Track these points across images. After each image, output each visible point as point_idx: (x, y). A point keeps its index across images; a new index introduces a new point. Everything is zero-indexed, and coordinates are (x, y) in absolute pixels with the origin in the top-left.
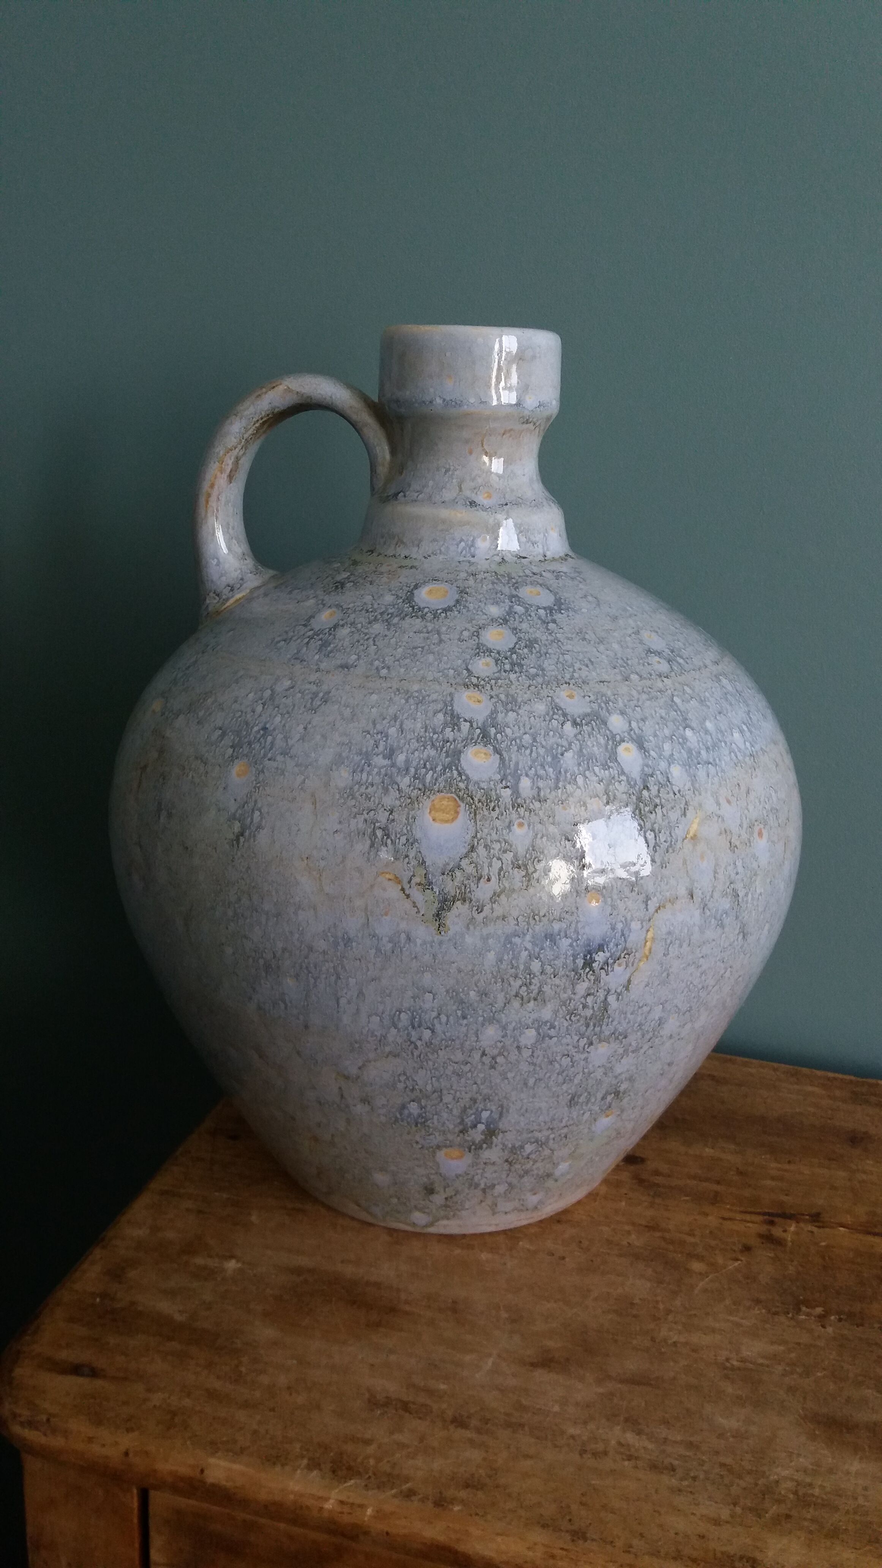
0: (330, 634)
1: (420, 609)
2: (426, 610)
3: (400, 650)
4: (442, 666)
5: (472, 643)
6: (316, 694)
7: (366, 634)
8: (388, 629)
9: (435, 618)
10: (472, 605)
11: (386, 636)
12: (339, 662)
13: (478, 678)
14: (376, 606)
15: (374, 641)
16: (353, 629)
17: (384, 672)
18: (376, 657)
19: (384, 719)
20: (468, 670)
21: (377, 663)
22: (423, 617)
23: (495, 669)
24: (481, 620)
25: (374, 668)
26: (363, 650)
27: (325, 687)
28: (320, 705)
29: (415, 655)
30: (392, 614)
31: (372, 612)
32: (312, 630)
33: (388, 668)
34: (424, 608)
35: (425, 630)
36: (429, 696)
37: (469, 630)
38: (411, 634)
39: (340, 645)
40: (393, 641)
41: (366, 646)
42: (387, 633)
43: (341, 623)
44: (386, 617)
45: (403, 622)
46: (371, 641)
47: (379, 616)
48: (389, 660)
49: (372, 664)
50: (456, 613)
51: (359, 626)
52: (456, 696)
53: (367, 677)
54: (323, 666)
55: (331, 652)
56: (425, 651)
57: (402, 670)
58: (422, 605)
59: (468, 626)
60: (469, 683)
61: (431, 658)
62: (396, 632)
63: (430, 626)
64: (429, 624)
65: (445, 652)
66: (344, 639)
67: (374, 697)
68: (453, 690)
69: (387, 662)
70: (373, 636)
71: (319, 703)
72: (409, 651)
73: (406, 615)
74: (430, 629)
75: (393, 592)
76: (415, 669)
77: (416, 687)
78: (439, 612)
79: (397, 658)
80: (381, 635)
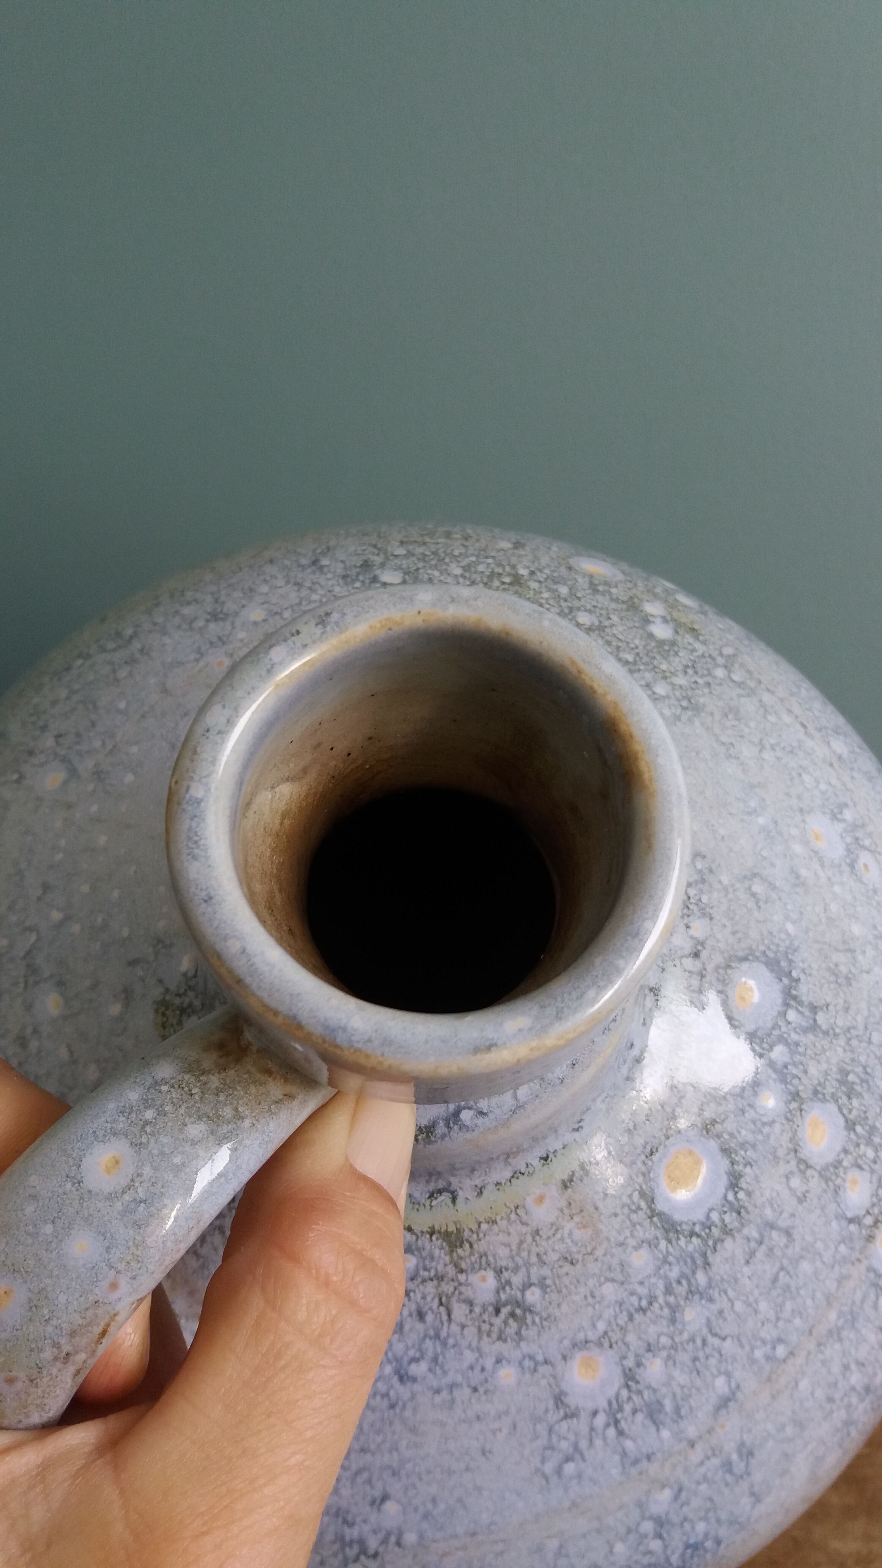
0: (639, 1393)
1: (708, 1225)
2: (715, 1216)
3: (763, 1306)
4: (827, 1256)
5: (815, 1183)
6: (728, 1466)
7: (692, 1340)
8: (711, 1300)
9: (739, 1213)
10: (743, 1132)
11: (721, 1312)
12: (709, 1407)
13: (868, 1212)
14: (642, 1291)
15: (715, 1335)
16: (664, 1354)
17: (781, 1351)
18: (747, 1348)
19: (836, 1384)
20: (851, 1221)
21: (758, 1354)
22: (727, 1231)
23: (867, 1175)
24: (779, 1137)
25: (763, 1361)
26: (720, 1362)
27: (730, 1447)
28: (747, 1465)
29: (787, 1288)
30: (683, 1275)
31: (650, 1304)
32: (595, 1413)
33: (780, 1340)
34: (708, 1217)
35: (753, 1244)
36: (853, 1303)
37: (792, 1173)
38: (746, 1270)
39: (678, 1390)
40: (739, 1306)
41: (716, 1354)
42: (714, 1307)
43: (630, 1362)
44: (682, 1290)
45: (714, 1269)
46: (711, 1340)
47: (671, 1299)
48: (768, 1333)
49: (753, 1361)
50: (748, 1170)
51: (664, 1340)
52: (876, 1263)
53: (769, 1379)
54: (691, 1431)
55: (677, 1410)
56: (790, 1268)
57: (797, 1322)
58: (700, 1216)
59: (783, 1168)
60: (868, 1232)
61: (806, 1267)
62: (726, 1292)
63: (752, 1231)
64: (746, 1231)
65: (809, 1238)
66: (671, 1377)
67: (804, 1384)
68: (865, 1263)
69: (768, 1338)
70: (705, 1331)
71: (742, 1465)
72: (774, 1293)
73: (704, 1255)
74: (755, 1234)
75: (631, 1242)
76: (809, 1302)
77: (833, 1316)
78: (731, 1197)
79: (773, 1319)
80: (713, 1318)
